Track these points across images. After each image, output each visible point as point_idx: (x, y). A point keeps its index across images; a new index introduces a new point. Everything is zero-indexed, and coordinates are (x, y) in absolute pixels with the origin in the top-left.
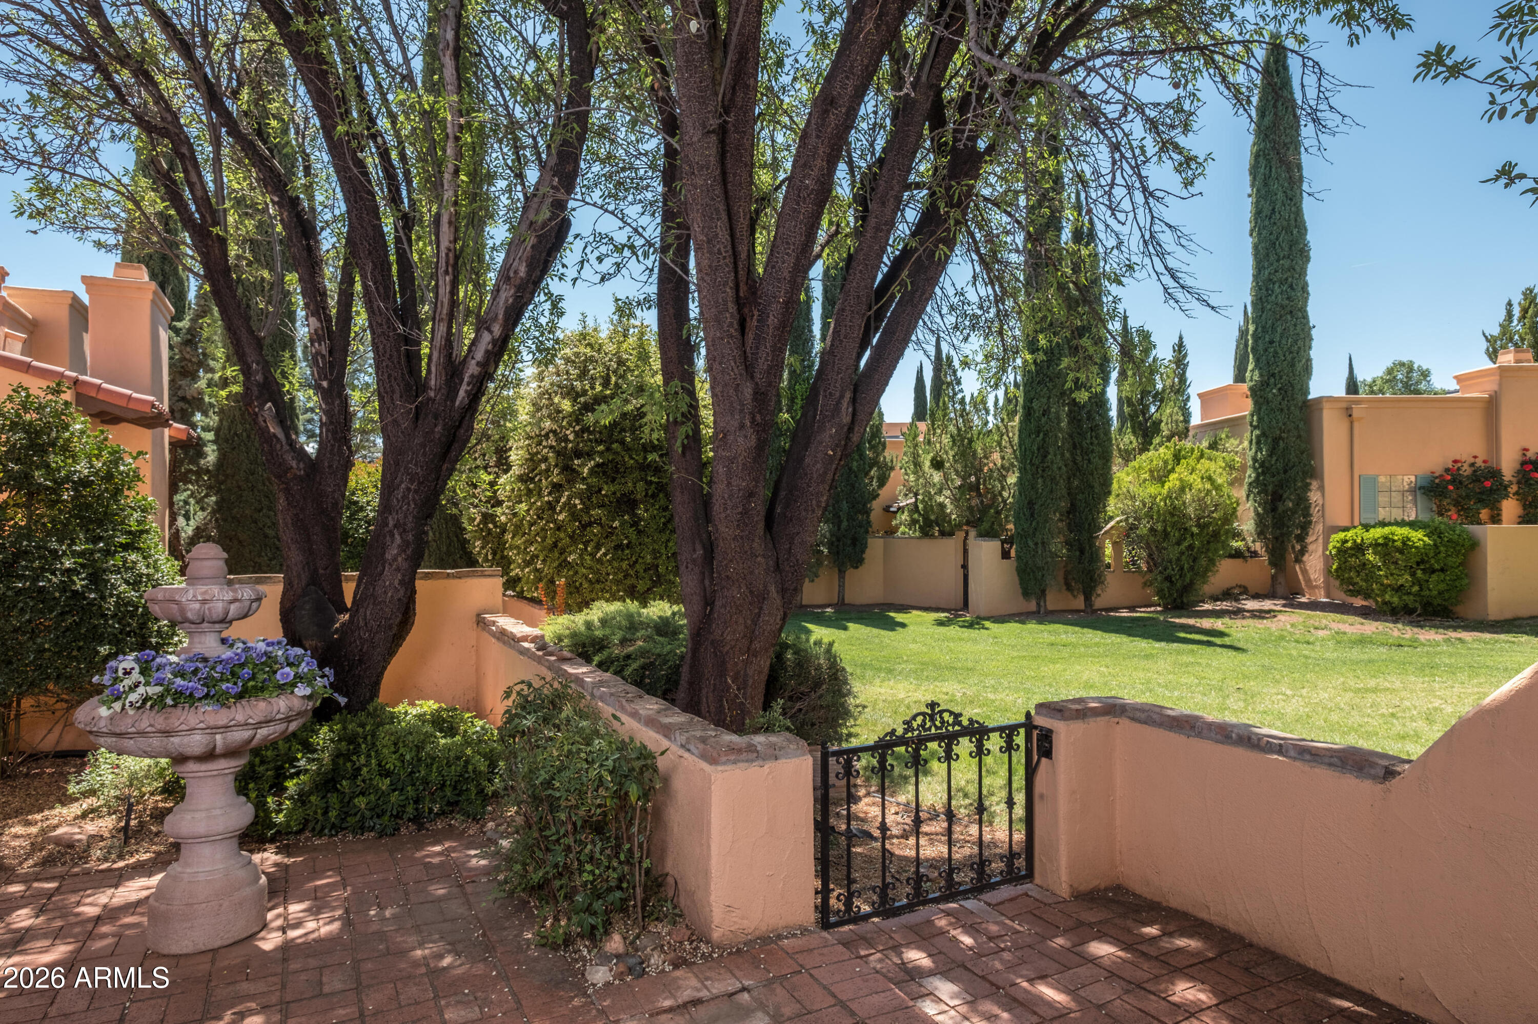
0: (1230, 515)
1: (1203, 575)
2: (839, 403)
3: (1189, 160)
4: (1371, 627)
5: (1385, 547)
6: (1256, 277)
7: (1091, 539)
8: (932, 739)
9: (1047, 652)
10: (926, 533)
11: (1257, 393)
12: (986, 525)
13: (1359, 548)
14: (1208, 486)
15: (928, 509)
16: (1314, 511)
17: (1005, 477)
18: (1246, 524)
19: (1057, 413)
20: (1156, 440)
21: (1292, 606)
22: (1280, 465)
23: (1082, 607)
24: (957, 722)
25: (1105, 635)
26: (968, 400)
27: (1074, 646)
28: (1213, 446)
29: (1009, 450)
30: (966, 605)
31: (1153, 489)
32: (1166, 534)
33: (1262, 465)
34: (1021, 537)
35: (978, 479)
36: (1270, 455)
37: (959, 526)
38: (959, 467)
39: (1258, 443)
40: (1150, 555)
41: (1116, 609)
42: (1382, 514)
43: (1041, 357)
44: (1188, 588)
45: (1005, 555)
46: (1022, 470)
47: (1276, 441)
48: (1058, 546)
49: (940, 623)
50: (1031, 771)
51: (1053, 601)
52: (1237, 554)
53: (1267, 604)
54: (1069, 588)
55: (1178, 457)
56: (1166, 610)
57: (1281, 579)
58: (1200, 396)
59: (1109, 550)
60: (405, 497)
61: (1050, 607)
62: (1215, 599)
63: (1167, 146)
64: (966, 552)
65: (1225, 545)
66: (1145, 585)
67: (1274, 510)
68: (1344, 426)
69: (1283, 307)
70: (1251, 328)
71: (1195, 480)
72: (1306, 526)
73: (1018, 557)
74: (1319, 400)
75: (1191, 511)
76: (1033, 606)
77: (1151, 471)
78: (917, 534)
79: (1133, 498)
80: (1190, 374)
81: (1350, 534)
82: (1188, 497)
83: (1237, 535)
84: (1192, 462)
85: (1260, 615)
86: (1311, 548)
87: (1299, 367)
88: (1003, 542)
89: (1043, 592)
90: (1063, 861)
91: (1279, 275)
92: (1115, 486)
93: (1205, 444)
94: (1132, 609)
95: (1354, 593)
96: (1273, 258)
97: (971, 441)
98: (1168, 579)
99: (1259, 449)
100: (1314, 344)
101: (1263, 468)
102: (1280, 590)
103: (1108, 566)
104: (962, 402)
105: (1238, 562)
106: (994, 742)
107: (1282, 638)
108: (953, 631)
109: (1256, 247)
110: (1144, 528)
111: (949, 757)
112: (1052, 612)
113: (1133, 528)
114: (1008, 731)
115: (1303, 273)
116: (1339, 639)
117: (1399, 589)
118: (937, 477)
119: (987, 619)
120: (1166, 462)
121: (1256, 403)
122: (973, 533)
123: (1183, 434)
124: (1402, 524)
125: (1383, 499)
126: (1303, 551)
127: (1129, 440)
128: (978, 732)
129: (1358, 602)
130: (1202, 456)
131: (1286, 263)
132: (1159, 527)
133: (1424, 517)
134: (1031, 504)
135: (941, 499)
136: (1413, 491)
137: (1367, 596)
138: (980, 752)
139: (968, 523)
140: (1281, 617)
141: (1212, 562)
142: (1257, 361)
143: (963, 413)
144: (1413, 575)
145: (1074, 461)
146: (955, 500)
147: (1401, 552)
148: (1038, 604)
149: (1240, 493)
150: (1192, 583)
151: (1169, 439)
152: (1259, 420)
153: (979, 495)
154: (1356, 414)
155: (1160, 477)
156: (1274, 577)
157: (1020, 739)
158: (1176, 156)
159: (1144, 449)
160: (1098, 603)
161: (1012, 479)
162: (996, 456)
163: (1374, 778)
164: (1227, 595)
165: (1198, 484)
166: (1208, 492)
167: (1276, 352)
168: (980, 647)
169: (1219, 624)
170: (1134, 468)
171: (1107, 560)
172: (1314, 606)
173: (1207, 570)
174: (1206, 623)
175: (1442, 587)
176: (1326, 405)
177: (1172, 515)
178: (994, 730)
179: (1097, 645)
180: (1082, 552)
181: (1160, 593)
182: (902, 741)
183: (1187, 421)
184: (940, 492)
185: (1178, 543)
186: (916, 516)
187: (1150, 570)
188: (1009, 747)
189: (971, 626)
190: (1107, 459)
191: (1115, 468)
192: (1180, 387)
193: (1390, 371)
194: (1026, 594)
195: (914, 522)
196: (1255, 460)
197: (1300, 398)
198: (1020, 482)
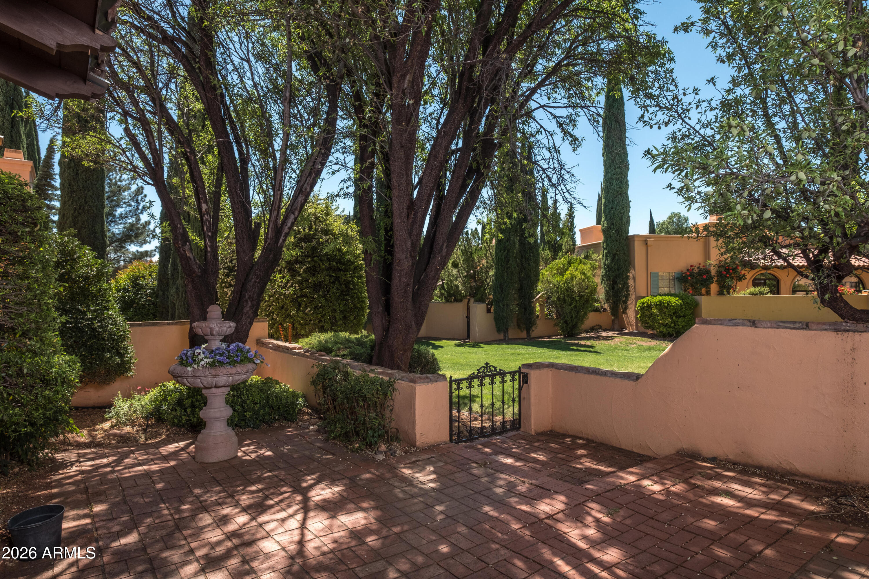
0: (594, 291)
1: (582, 319)
2: (442, 247)
3: (576, 139)
4: (654, 343)
5: (660, 305)
6: (605, 176)
7: (530, 303)
8: (486, 376)
9: (511, 357)
10: (448, 301)
11: (605, 232)
12: (479, 296)
13: (649, 307)
14: (583, 277)
15: (450, 288)
16: (631, 289)
17: (488, 272)
18: (601, 294)
19: (514, 240)
20: (560, 254)
21: (621, 334)
22: (616, 267)
23: (525, 336)
24: (495, 370)
25: (538, 349)
26: (470, 232)
27: (524, 354)
28: (587, 257)
29: (490, 258)
30: (468, 337)
31: (558, 279)
32: (564, 301)
33: (608, 267)
34: (496, 302)
35: (474, 272)
36: (612, 262)
37: (465, 297)
38: (465, 266)
39: (606, 256)
40: (557, 311)
41: (542, 337)
42: (661, 291)
43: (513, 221)
44: (575, 326)
45: (489, 311)
46: (497, 269)
47: (614, 255)
48: (514, 307)
49: (458, 345)
50: (520, 389)
51: (511, 334)
52: (597, 310)
53: (610, 334)
54: (519, 326)
55: (569, 263)
56: (565, 337)
57: (616, 322)
58: (580, 231)
59: (538, 309)
60: (253, 285)
61: (510, 337)
62: (587, 332)
63: (566, 133)
64: (468, 309)
65: (591, 305)
66: (555, 325)
67: (613, 288)
68: (644, 249)
69: (617, 192)
70: (603, 201)
71: (577, 273)
72: (627, 296)
73: (495, 312)
74: (634, 236)
75: (575, 289)
76: (502, 336)
77: (557, 270)
78: (444, 301)
79: (549, 283)
80: (576, 222)
81: (645, 300)
82: (574, 282)
83: (597, 301)
84: (576, 264)
85: (607, 338)
86: (630, 306)
87: (624, 220)
88: (487, 304)
89: (507, 329)
90: (533, 421)
91: (615, 176)
92: (541, 277)
93: (583, 256)
94: (549, 337)
95: (648, 328)
96: (613, 168)
97: (471, 253)
98: (566, 322)
99: (607, 259)
100: (631, 209)
101: (609, 269)
102: (616, 327)
103: (538, 316)
104: (467, 233)
105: (598, 313)
106: (508, 377)
107: (616, 348)
108: (466, 349)
109: (605, 162)
110: (554, 298)
111: (492, 383)
112: (511, 339)
113: (549, 297)
114: (513, 373)
115: (626, 175)
116: (640, 348)
117: (666, 325)
118: (455, 272)
119: (482, 343)
120: (564, 265)
121: (605, 237)
122: (472, 300)
123: (573, 251)
124: (668, 295)
125: (661, 284)
126: (626, 308)
127: (546, 253)
128: (503, 374)
129: (650, 332)
130: (581, 262)
131: (618, 170)
132: (561, 297)
133: (677, 292)
134: (501, 286)
135: (456, 283)
136: (674, 279)
137: (653, 329)
138: (503, 381)
139: (470, 295)
140: (616, 339)
141: (586, 314)
142: (606, 217)
143: (468, 239)
144: (672, 319)
145: (522, 264)
146: (464, 283)
147: (667, 308)
148: (505, 336)
149: (597, 280)
150: (576, 323)
151: (566, 253)
152: (607, 245)
153: (475, 281)
154: (649, 243)
155: (562, 272)
156: (613, 321)
157: (517, 377)
158: (570, 139)
159: (554, 258)
160: (533, 334)
161: (492, 273)
162: (484, 262)
163: (633, 380)
164: (592, 329)
165: (579, 276)
166: (584, 280)
167: (614, 214)
168: (480, 356)
169: (588, 343)
170: (550, 269)
171: (538, 313)
172: (631, 334)
173: (583, 317)
174: (583, 342)
175: (684, 324)
176: (636, 239)
177: (568, 291)
178: (508, 373)
179: (534, 353)
180: (526, 309)
181: (562, 329)
182: (477, 377)
183: (574, 244)
184: (456, 279)
185: (570, 305)
186: (443, 291)
187: (557, 318)
188: (513, 380)
189: (474, 346)
190: (537, 264)
191: (541, 268)
192: (571, 227)
193: (671, 218)
194: (499, 330)
195: (442, 294)
196: (605, 264)
197: (625, 235)
198: (496, 274)
